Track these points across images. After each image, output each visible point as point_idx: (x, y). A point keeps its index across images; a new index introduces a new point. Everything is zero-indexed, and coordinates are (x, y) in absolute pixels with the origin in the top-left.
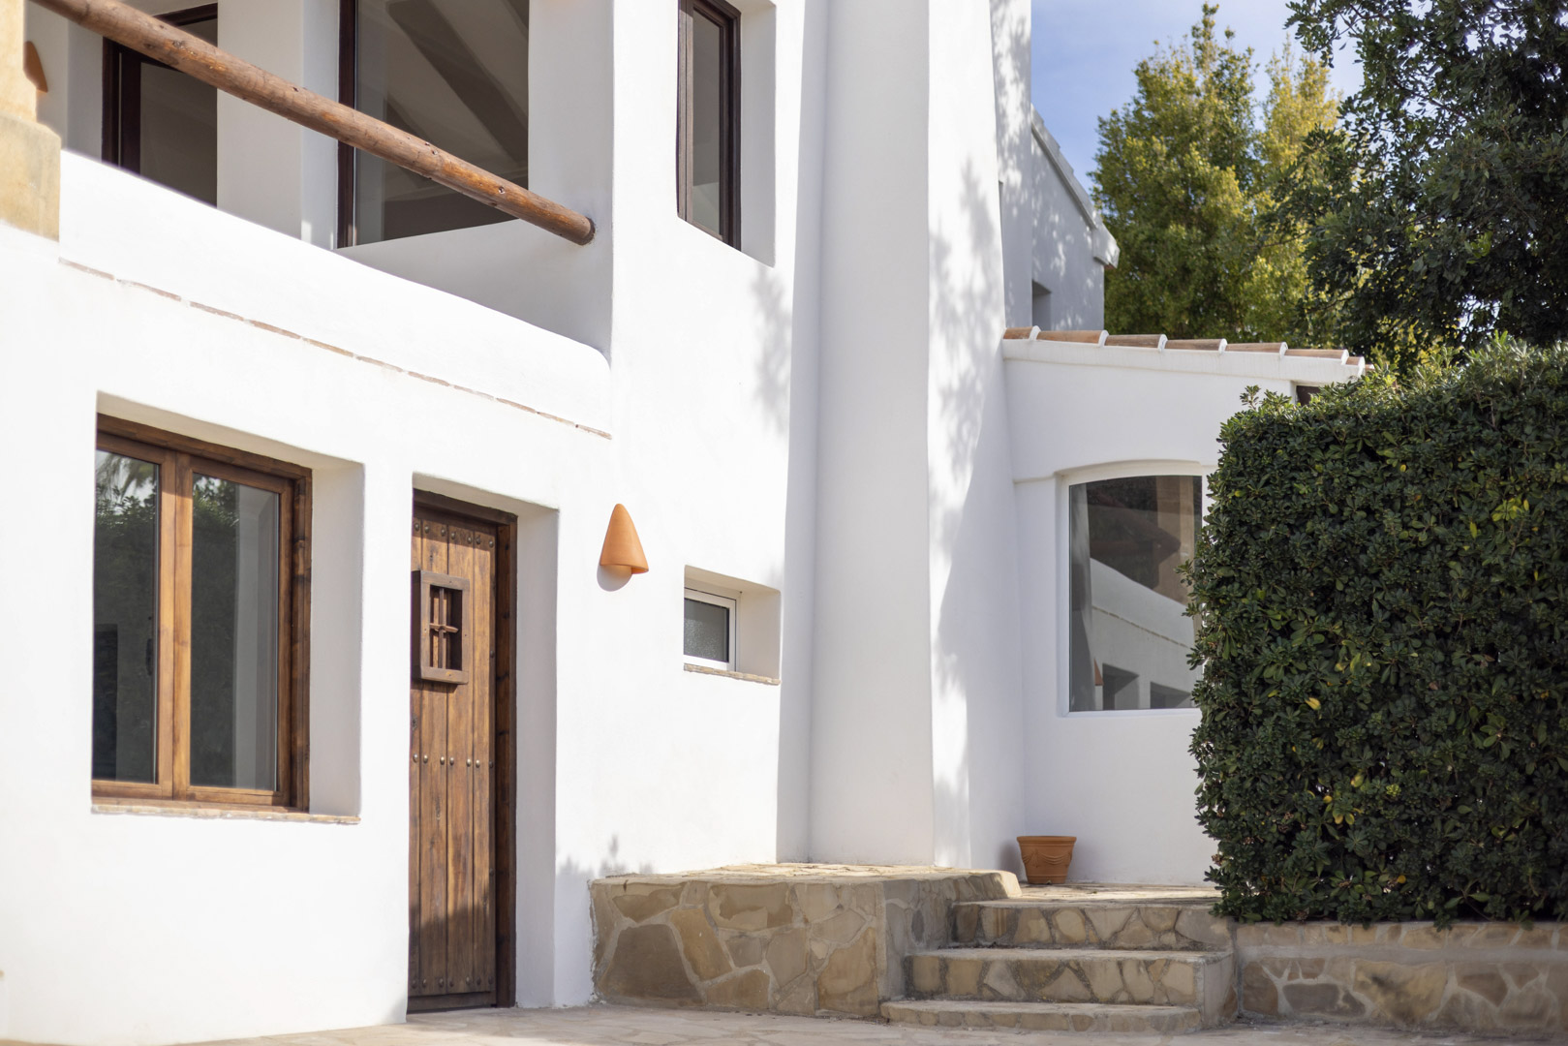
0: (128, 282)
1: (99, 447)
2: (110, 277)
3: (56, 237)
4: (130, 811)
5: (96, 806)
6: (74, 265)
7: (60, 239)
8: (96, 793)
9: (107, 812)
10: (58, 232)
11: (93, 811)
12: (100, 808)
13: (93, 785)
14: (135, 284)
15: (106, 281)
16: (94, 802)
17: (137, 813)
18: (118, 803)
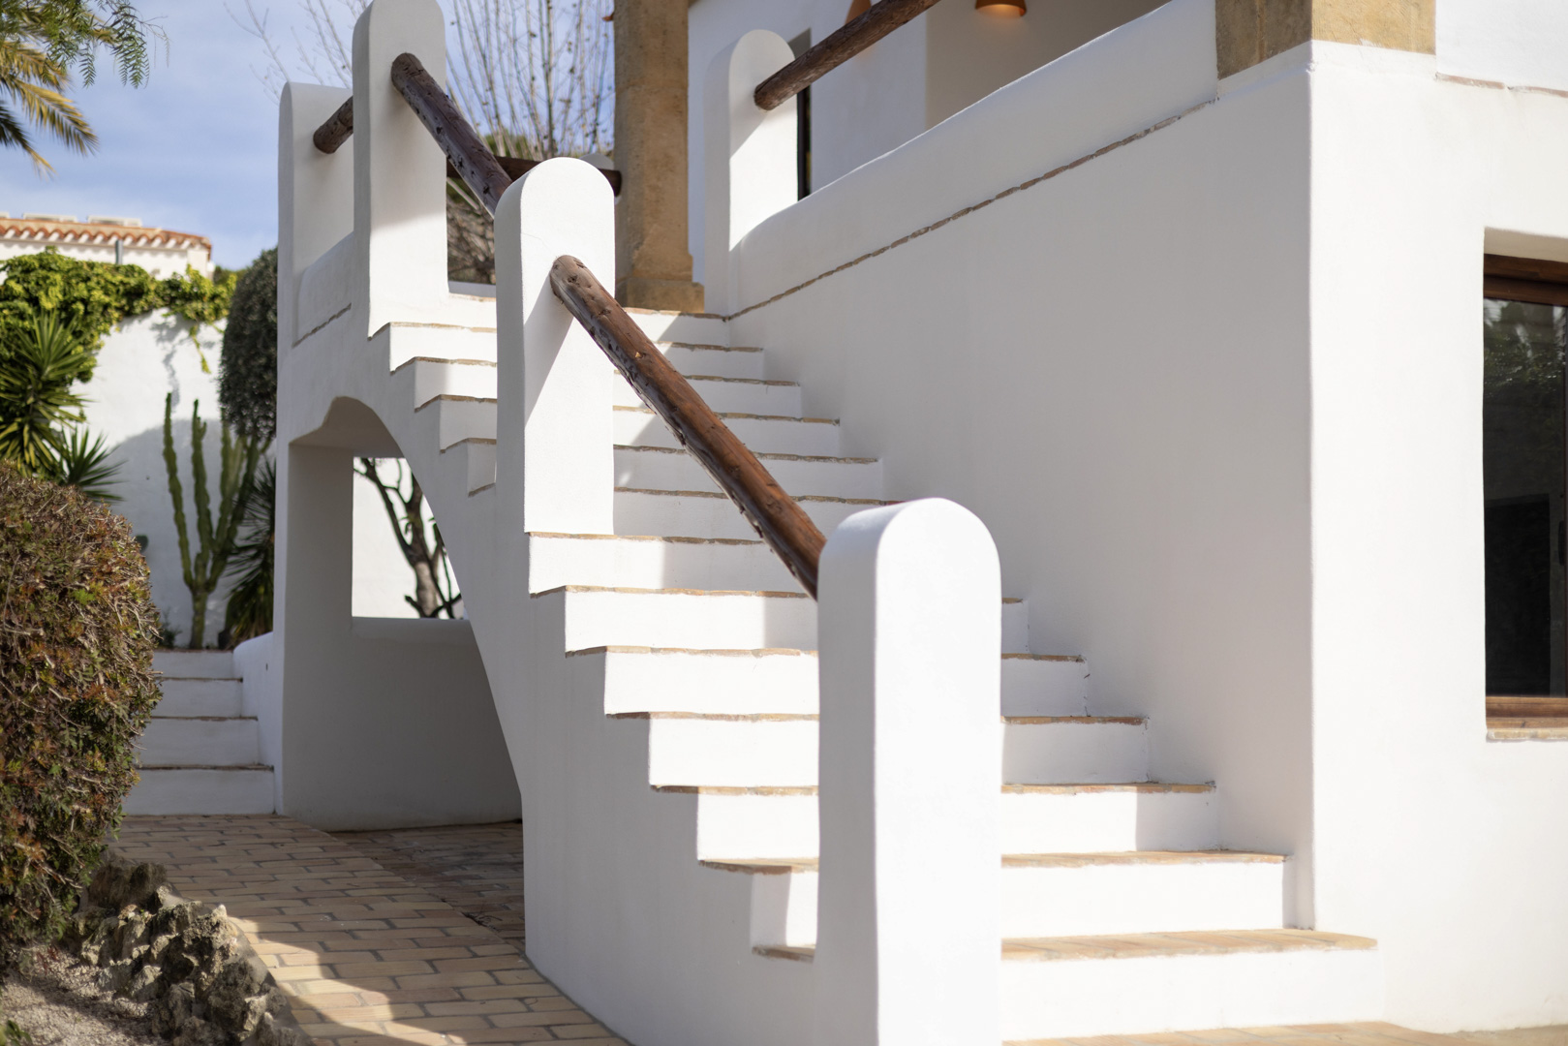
0: (1521, 88)
1: (1488, 295)
2: (1499, 86)
3: (1431, 50)
4: (1534, 737)
5: (1493, 732)
6: (1454, 79)
7: (1437, 51)
8: (1492, 713)
9: (1506, 739)
10: (1434, 43)
11: (1489, 739)
12: (1497, 734)
13: (1487, 703)
14: (1530, 89)
15: (1495, 91)
16: (1489, 725)
17: (1544, 738)
18: (1523, 726)
